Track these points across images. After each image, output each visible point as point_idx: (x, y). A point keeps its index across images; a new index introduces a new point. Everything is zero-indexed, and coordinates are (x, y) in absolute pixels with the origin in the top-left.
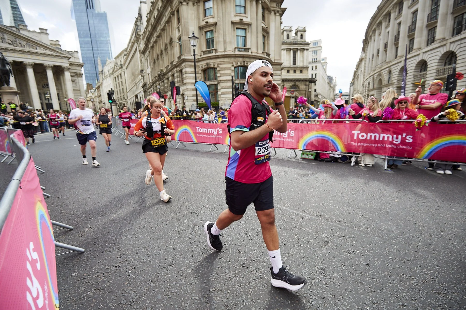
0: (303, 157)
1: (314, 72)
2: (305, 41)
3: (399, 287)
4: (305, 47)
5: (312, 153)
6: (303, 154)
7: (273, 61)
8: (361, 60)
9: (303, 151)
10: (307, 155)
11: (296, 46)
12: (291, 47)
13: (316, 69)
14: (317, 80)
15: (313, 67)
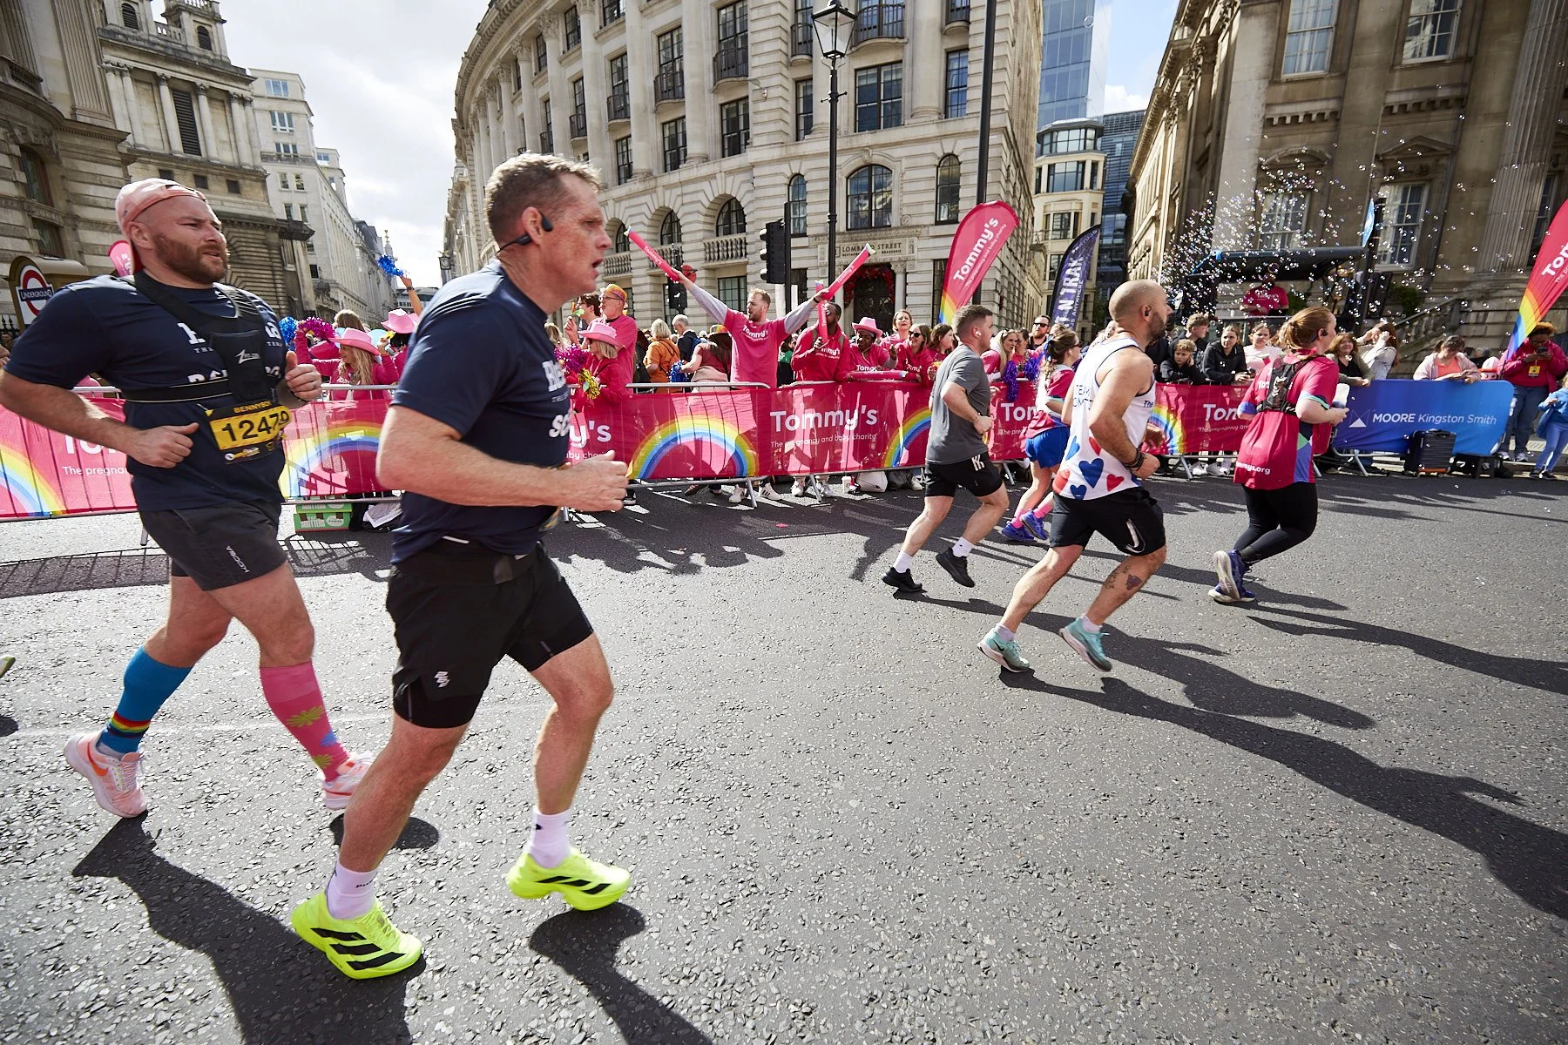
0: (305, 525)
1: (296, 199)
2: (228, 64)
3: (611, 792)
4: (235, 89)
5: (339, 508)
6: (303, 517)
7: (67, 115)
8: (459, 189)
9: (299, 506)
10: (320, 516)
11: (183, 73)
12: (159, 71)
13: (300, 187)
14: (312, 232)
15: (284, 175)
